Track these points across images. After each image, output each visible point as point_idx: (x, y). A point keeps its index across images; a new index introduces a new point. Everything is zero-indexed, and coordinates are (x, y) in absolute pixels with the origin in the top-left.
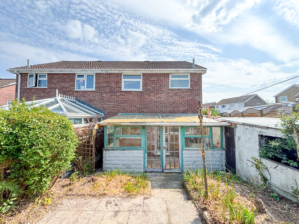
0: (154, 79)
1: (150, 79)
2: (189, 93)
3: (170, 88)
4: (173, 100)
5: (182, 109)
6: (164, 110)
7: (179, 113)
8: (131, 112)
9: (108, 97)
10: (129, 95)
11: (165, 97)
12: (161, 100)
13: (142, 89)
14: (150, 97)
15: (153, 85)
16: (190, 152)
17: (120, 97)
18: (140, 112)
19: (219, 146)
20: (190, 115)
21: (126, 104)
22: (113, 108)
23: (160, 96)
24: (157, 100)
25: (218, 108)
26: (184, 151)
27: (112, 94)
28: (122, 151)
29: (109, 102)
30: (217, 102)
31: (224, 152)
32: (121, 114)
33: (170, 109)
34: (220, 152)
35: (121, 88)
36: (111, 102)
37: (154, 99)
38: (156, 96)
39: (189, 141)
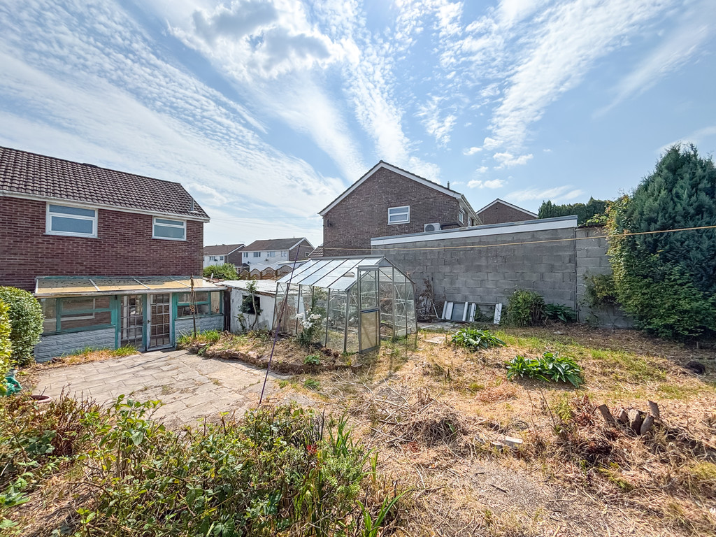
0: (124, 221)
1: (116, 220)
2: (184, 248)
3: (154, 237)
4: (158, 256)
5: (173, 269)
6: (142, 270)
7: (169, 275)
8: (71, 273)
9: (7, 244)
10: (66, 244)
11: (145, 251)
12: (137, 255)
13: (96, 235)
14: (115, 249)
15: (122, 231)
16: (183, 322)
17: (40, 246)
18: (93, 275)
19: (218, 312)
20: (185, 277)
21: (59, 260)
22: (23, 267)
23: (134, 249)
24: (130, 254)
25: (247, 257)
26: (175, 322)
27: (18, 239)
28: (75, 334)
29: (11, 254)
30: (247, 245)
31: (223, 317)
32: (44, 277)
33: (152, 269)
34: (218, 318)
35: (44, 229)
36: (16, 254)
37: (122, 252)
38: (127, 248)
39: (183, 311)
